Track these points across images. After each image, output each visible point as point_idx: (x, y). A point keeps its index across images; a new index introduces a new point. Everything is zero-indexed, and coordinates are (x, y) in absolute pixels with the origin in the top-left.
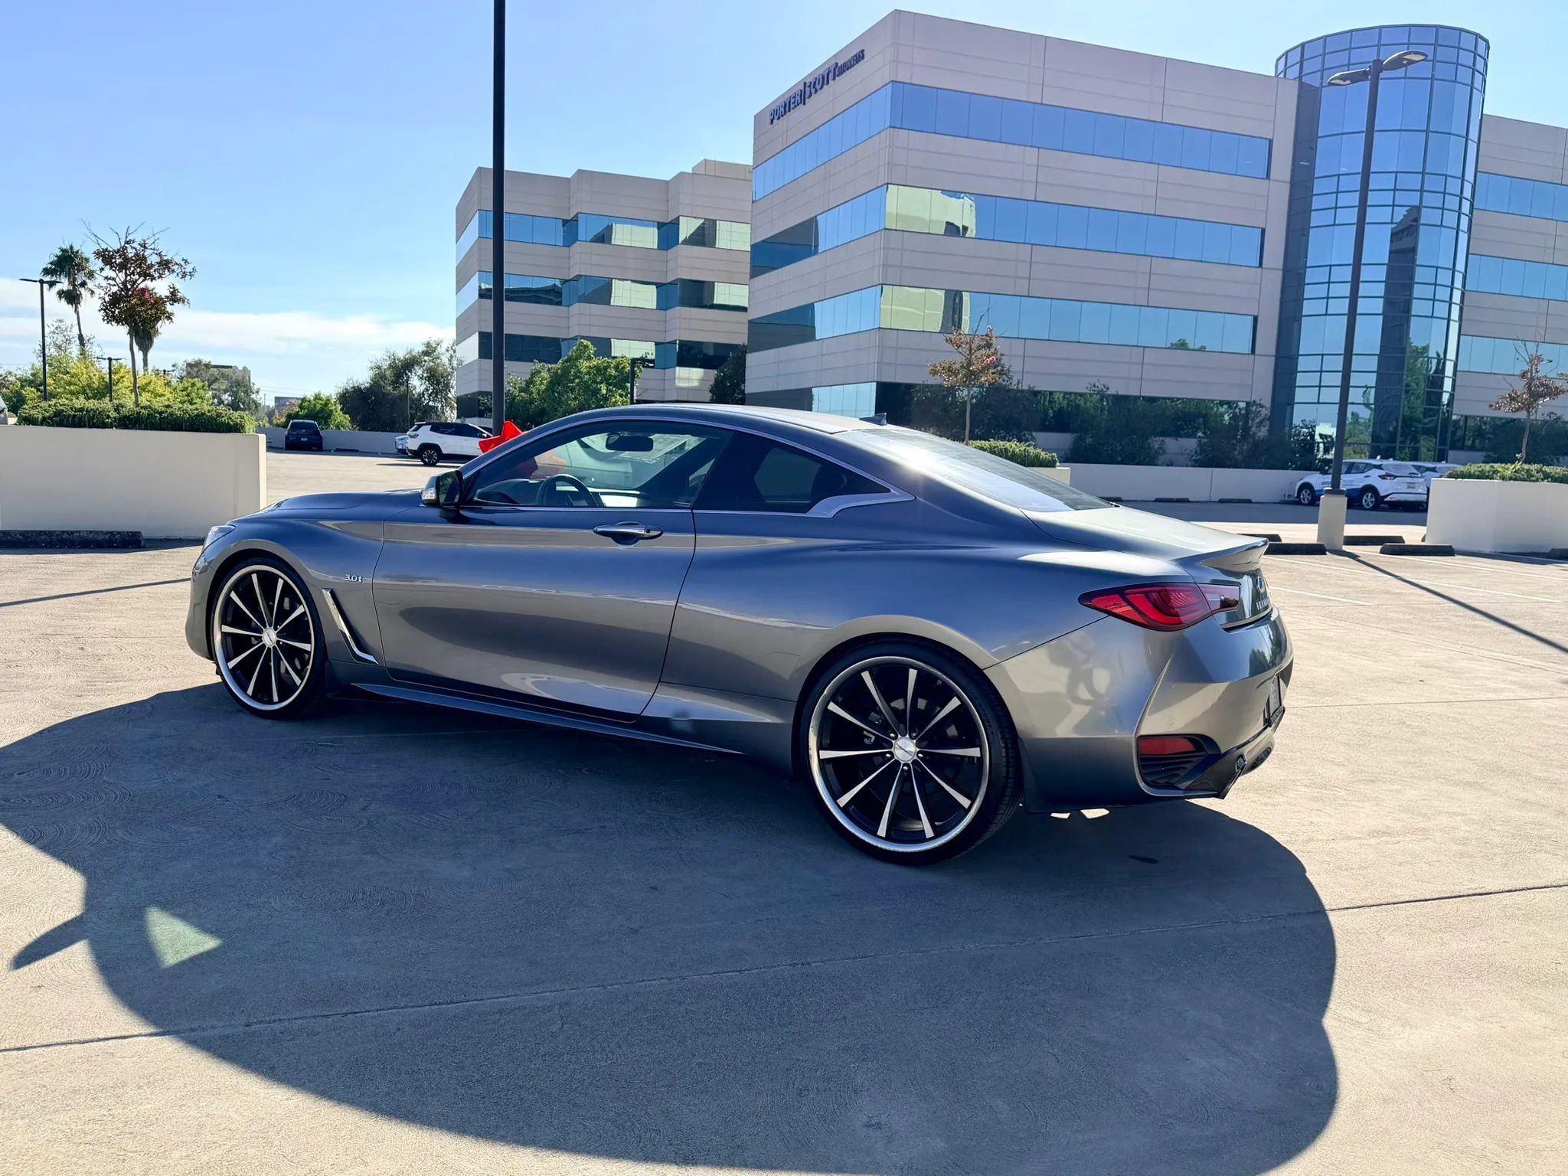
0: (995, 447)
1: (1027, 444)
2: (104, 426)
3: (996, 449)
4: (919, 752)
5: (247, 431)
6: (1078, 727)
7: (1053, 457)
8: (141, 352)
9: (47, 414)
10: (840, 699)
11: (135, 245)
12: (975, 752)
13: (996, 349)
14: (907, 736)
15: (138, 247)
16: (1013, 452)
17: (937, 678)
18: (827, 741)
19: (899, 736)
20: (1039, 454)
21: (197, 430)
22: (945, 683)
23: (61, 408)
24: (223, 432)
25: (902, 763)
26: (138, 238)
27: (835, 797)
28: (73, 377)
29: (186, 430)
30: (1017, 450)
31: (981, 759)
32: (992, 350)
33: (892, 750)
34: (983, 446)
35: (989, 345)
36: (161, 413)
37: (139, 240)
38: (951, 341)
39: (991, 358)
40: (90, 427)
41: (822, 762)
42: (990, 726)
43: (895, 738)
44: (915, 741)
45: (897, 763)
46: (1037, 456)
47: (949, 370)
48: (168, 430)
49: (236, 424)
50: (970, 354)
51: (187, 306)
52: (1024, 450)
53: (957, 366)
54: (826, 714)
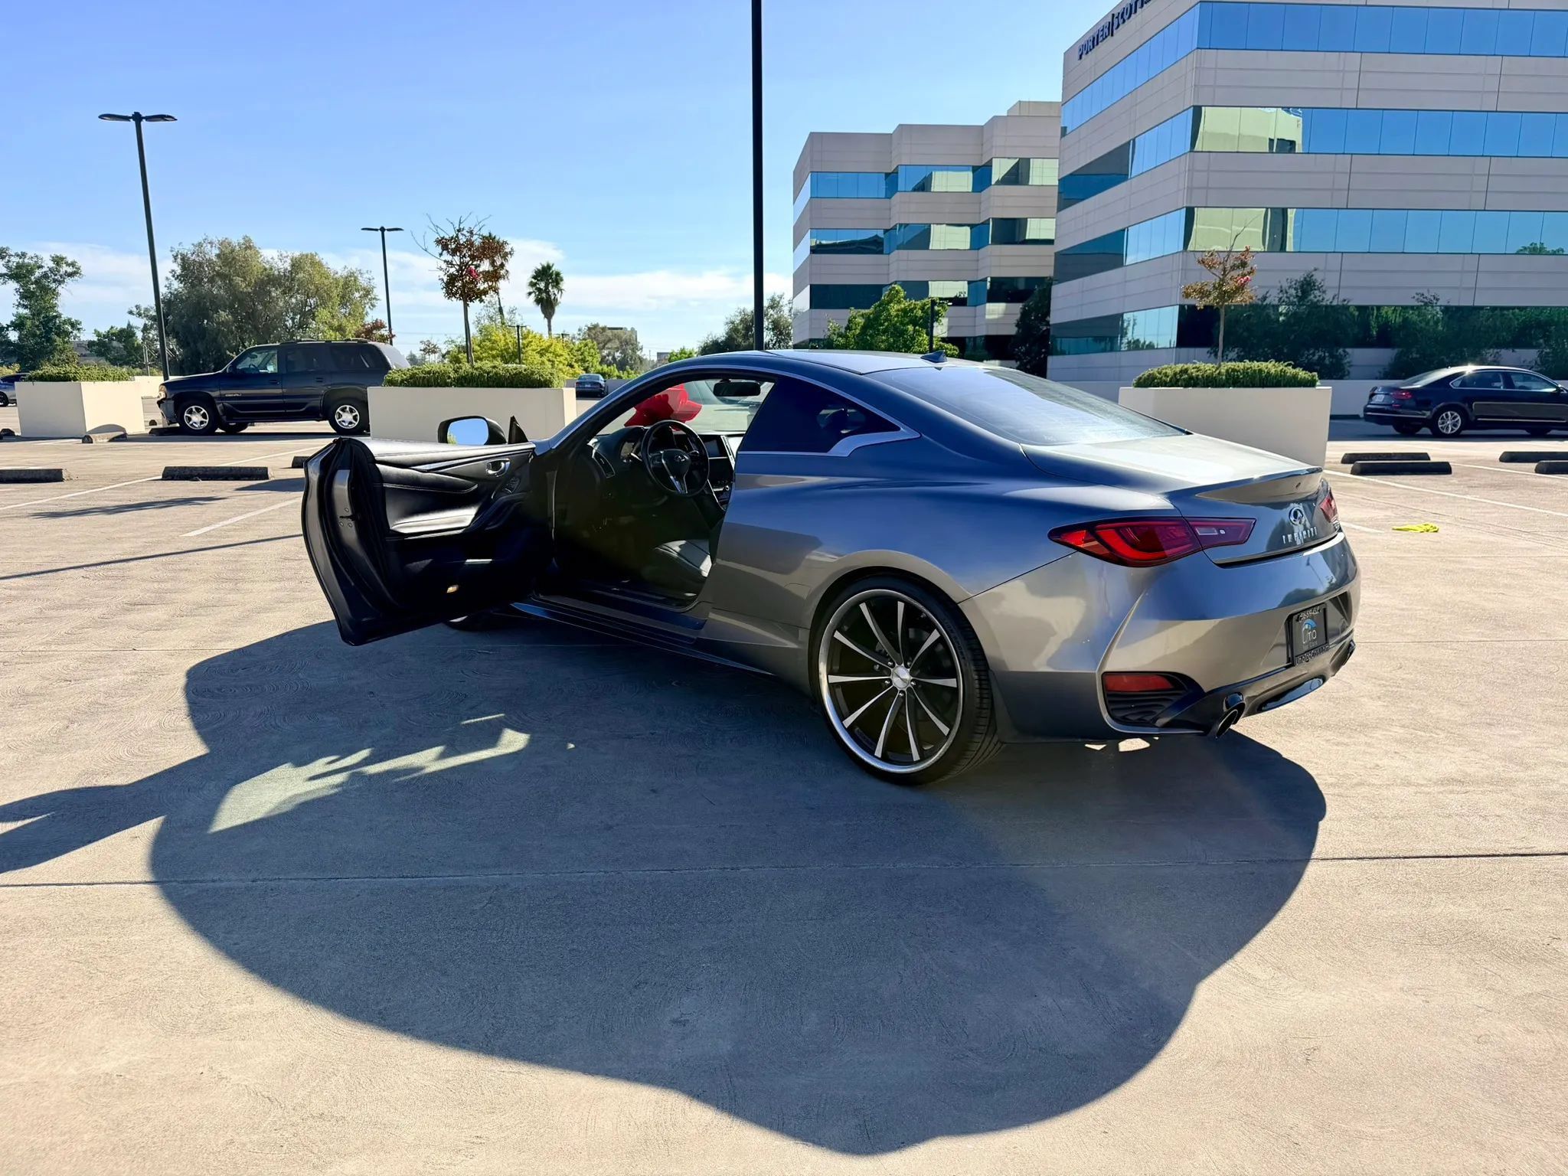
0: (1248, 369)
1: (1286, 364)
2: (446, 385)
3: (1249, 371)
4: (912, 681)
5: (555, 386)
6: (1049, 663)
7: (1313, 376)
8: (546, 320)
9: (405, 377)
10: (846, 628)
11: (465, 232)
12: (951, 683)
13: (1252, 268)
14: (903, 665)
15: (468, 234)
16: (1268, 373)
17: (921, 612)
18: (836, 668)
19: (896, 665)
20: (1297, 374)
21: (516, 386)
22: (928, 618)
23: (416, 371)
24: (535, 387)
25: (899, 689)
26: (466, 226)
27: (842, 717)
28: (493, 343)
29: (507, 387)
30: (1273, 371)
31: (956, 690)
32: (1248, 269)
33: (891, 677)
34: (1236, 367)
35: (1244, 264)
36: (488, 373)
37: (467, 229)
38: (1204, 262)
39: (1245, 278)
40: (436, 387)
41: (832, 687)
42: (964, 658)
43: (893, 666)
44: (909, 670)
45: (895, 689)
46: (1295, 377)
47: (1200, 292)
48: (493, 387)
49: (546, 380)
50: (1224, 275)
51: (507, 281)
52: (1281, 371)
53: (1210, 288)
54: (834, 642)
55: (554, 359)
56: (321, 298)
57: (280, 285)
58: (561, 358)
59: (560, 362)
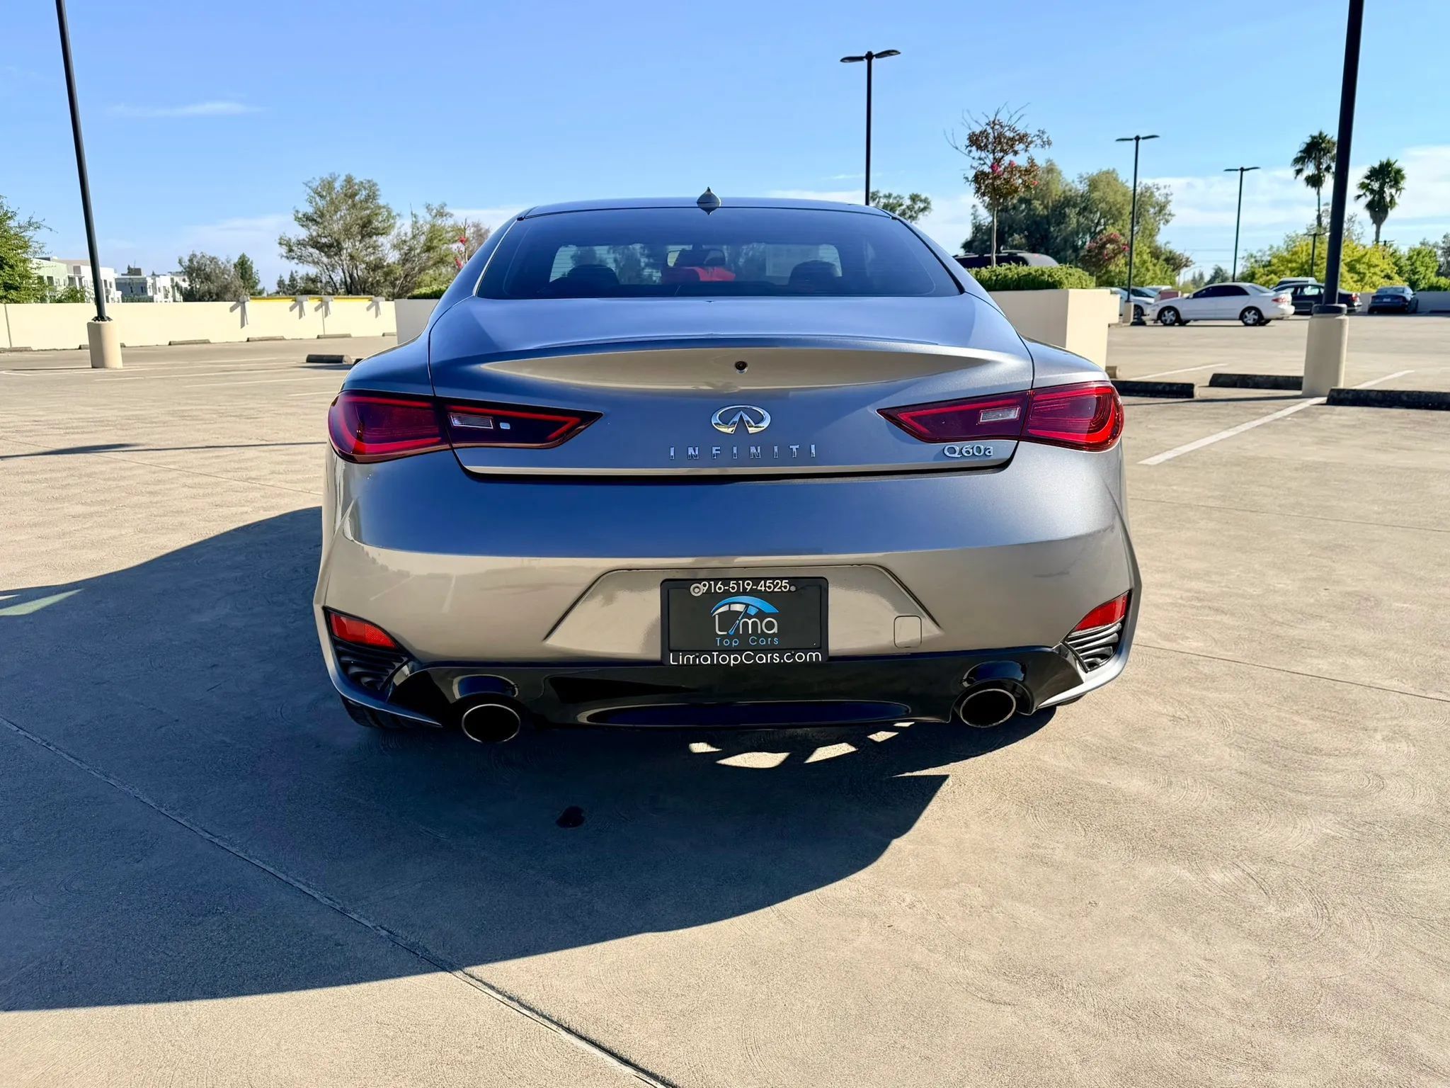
11: (990, 124)
21: (1021, 289)
24: (1041, 289)
26: (997, 119)
55: (1365, 271)
56: (1113, 217)
57: (1075, 206)
58: (1377, 270)
59: (1375, 274)
